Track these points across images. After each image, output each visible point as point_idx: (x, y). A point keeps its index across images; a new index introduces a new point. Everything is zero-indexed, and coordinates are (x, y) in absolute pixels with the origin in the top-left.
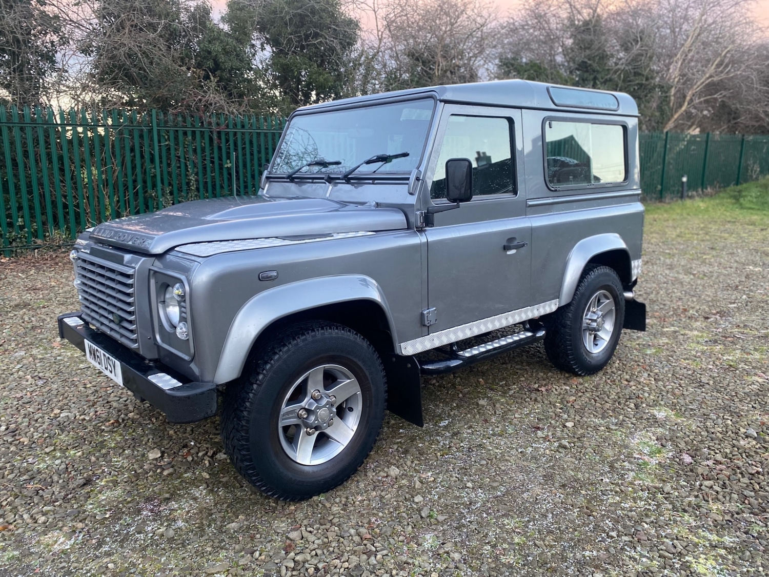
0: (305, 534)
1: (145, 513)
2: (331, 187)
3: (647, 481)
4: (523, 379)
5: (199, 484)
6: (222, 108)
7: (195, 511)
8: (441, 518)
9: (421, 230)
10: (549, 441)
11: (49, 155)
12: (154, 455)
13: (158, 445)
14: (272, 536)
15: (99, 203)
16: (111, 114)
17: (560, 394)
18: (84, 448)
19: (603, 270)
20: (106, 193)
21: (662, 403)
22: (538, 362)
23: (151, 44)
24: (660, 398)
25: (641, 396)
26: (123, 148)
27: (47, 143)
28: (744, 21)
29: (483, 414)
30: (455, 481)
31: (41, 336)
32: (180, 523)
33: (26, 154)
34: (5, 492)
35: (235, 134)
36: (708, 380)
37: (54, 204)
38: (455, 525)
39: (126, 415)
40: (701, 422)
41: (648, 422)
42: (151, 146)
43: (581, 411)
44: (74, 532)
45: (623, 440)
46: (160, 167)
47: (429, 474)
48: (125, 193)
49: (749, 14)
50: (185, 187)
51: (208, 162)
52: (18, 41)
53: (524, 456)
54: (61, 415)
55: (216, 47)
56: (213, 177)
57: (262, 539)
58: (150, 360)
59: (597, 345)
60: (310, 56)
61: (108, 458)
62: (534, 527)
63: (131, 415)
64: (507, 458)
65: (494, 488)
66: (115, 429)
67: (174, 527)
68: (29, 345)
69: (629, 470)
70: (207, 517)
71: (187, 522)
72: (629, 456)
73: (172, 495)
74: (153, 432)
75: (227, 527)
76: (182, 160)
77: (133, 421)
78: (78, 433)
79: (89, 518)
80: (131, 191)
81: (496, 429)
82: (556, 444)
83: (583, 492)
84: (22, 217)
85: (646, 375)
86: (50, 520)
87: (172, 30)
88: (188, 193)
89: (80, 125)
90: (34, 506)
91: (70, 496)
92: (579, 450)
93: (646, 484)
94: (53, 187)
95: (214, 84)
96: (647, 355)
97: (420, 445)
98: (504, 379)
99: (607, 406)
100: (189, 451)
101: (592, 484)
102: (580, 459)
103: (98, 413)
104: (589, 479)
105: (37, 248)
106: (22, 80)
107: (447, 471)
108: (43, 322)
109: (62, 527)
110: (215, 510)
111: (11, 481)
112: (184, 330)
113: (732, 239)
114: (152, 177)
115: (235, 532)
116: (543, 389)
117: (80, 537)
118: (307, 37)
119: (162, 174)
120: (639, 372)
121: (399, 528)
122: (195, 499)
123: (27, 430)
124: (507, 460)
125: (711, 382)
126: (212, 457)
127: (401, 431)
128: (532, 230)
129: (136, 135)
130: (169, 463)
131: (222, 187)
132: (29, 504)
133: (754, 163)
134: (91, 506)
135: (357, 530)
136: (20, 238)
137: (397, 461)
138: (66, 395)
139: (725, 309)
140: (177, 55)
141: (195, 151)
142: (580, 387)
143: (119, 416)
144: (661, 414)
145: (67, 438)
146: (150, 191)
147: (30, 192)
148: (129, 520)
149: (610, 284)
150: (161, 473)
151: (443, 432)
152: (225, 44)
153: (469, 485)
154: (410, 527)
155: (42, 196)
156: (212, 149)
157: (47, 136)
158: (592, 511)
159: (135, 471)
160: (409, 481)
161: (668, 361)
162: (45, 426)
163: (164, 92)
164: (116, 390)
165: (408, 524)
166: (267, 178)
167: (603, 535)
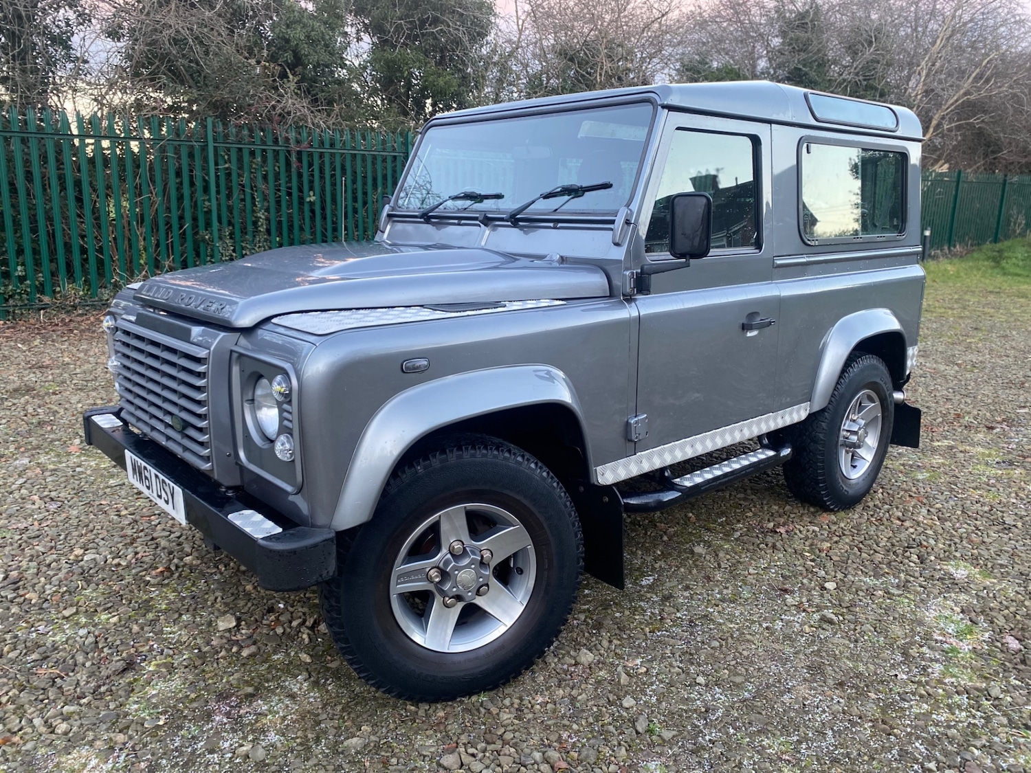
0: (467, 759)
1: (217, 718)
2: (487, 232)
3: (963, 679)
4: (750, 514)
5: (297, 672)
6: (304, 118)
7: (294, 717)
8: (667, 735)
9: (629, 299)
10: (804, 610)
11: (61, 178)
12: (226, 623)
13: (230, 608)
14: (415, 761)
15: (130, 247)
16: (149, 123)
17: (807, 538)
18: (122, 609)
19: (869, 362)
20: (141, 234)
21: (958, 555)
22: (767, 489)
23: (206, 27)
24: (953, 548)
25: (925, 543)
26: (165, 171)
27: (60, 162)
28: (1013, 20)
29: (703, 568)
30: (678, 674)
31: (52, 436)
32: (273, 737)
33: (29, 176)
34: (5, 680)
35: (321, 155)
36: (1015, 520)
37: (68, 247)
38: (690, 747)
39: (181, 559)
40: (1019, 585)
41: (943, 584)
42: (205, 169)
43: (842, 565)
44: (112, 749)
45: (914, 613)
46: (217, 199)
47: (638, 661)
48: (167, 234)
49: (1020, 11)
50: (250, 228)
51: (283, 194)
52: (20, 17)
53: (772, 634)
54: (86, 558)
55: (297, 34)
56: (290, 217)
57: (400, 767)
58: (228, 488)
59: (855, 467)
60: (426, 50)
61: (158, 628)
62: (810, 752)
63: (188, 559)
64: (749, 637)
65: (737, 685)
66: (166, 582)
67: (263, 744)
68: (35, 449)
69: (931, 660)
70: (313, 728)
71: (283, 735)
72: (927, 637)
73: (257, 689)
74: (223, 585)
75: (345, 744)
76: (248, 190)
77: (192, 568)
78: (110, 587)
79: (133, 726)
80: (176, 232)
81: (725, 592)
82: (817, 616)
83: (872, 695)
84: (23, 264)
85: (924, 511)
86: (75, 729)
87: (235, 7)
88: (254, 236)
89: (105, 137)
90: (49, 704)
91: (103, 689)
92: (852, 626)
93: (962, 683)
94: (67, 224)
95: (292, 85)
96: (918, 481)
97: (618, 615)
98: (723, 514)
99: (878, 557)
100: (277, 619)
101: (882, 682)
102: (856, 641)
103: (139, 556)
104: (876, 674)
105: (43, 309)
106: (23, 71)
107: (663, 657)
108: (54, 416)
109: (93, 740)
110: (325, 716)
111: (13, 662)
112: (287, 446)
113: (1000, 317)
114: (206, 212)
115: (357, 753)
116: (782, 530)
117: (122, 758)
118: (423, 23)
119: (219, 209)
120: (914, 507)
121: (607, 751)
122: (292, 696)
123: (35, 581)
124: (748, 641)
125: (1019, 524)
126: (312, 628)
127: (586, 591)
128: (780, 302)
129: (184, 152)
130: (250, 637)
131: (302, 229)
132: (42, 701)
133: (1018, 213)
134: (136, 706)
135: (544, 753)
136: (20, 294)
137: (588, 639)
138: (91, 526)
139: (1013, 416)
140: (242, 43)
141: (265, 177)
142: (834, 528)
143: (170, 561)
144: (961, 572)
145: (94, 594)
146: (202, 232)
147: (34, 230)
148: (195, 731)
149: (878, 380)
150: (238, 652)
151: (649, 595)
152: (310, 29)
153: (701, 680)
154: (623, 749)
155: (52, 236)
156: (289, 177)
157: (59, 151)
158: (892, 728)
159: (200, 649)
160: (609, 672)
161: (951, 490)
162: (61, 575)
163: (225, 94)
164: (164, 520)
165: (620, 744)
166: (389, 216)
167: (916, 767)
